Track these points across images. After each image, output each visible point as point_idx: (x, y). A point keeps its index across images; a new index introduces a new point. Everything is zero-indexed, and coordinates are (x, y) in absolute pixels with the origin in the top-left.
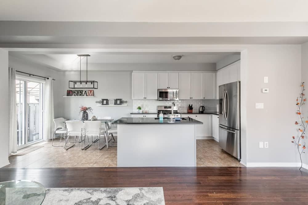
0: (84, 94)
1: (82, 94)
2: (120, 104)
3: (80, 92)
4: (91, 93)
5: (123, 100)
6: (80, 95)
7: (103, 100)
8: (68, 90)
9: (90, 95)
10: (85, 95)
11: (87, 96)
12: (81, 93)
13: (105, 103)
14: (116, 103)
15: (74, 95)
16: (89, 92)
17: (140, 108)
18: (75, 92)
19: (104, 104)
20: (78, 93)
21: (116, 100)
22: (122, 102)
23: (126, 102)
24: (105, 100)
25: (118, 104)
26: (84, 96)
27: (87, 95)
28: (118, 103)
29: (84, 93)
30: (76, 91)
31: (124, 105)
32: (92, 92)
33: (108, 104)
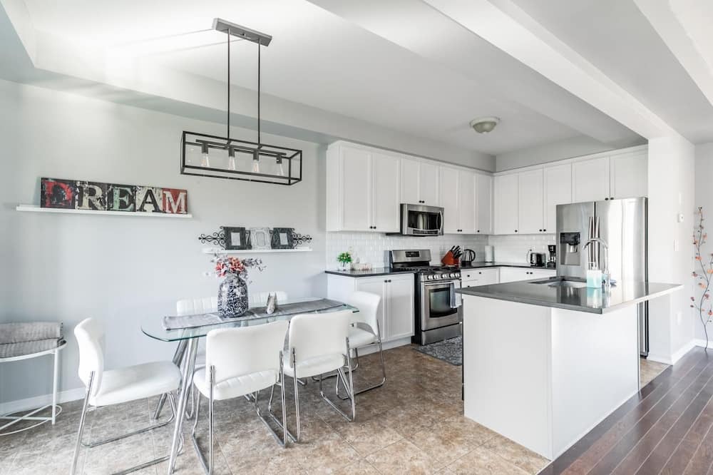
0: (145, 202)
1: (132, 200)
2: (290, 246)
3: (123, 193)
4: (175, 200)
5: (296, 232)
6: (123, 206)
7: (228, 230)
8: (44, 180)
9: (171, 209)
10: (149, 207)
11: (157, 210)
12: (126, 199)
13: (238, 244)
14: (275, 244)
15: (86, 202)
16: (168, 194)
17: (346, 258)
18: (92, 192)
19: (233, 244)
20: (111, 195)
21: (276, 233)
22: (293, 240)
23: (308, 239)
24: (235, 230)
25: (284, 247)
26: (142, 209)
27: (161, 207)
28: (282, 243)
29: (140, 197)
30: (97, 188)
31: (302, 248)
32: (181, 196)
33: (250, 247)
